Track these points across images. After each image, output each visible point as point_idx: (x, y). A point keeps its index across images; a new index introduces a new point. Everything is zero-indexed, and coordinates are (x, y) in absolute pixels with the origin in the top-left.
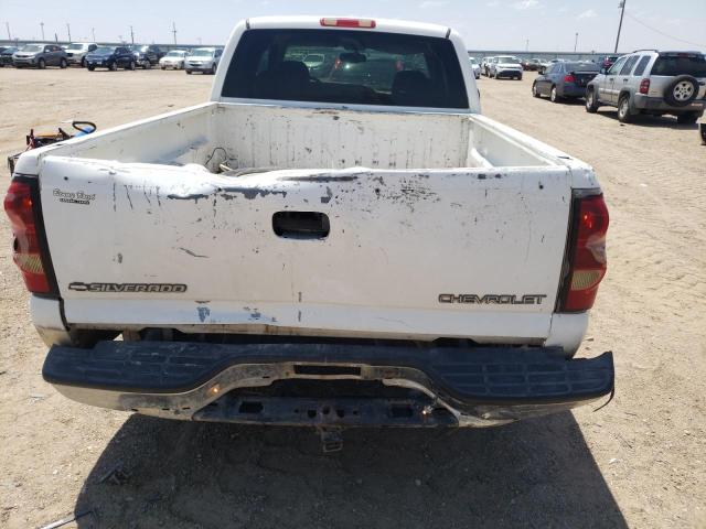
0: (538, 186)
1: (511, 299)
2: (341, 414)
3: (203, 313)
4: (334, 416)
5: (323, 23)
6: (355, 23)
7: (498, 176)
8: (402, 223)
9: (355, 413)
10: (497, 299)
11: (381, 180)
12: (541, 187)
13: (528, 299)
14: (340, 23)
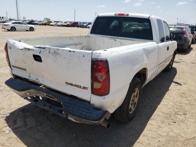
0: (83, 56)
1: (80, 87)
2: (50, 108)
3: (30, 76)
4: (48, 108)
5: (115, 15)
6: (123, 15)
7: (74, 52)
8: (54, 61)
9: (53, 109)
10: (77, 86)
11: (50, 49)
12: (84, 56)
13: (84, 88)
14: (119, 14)
